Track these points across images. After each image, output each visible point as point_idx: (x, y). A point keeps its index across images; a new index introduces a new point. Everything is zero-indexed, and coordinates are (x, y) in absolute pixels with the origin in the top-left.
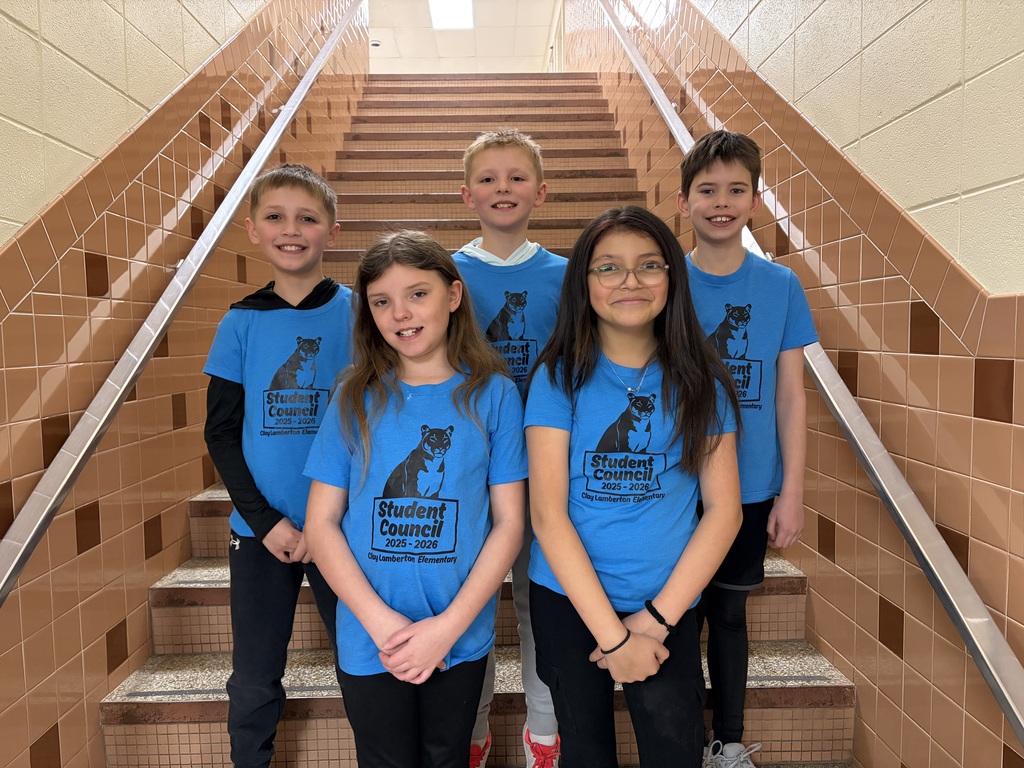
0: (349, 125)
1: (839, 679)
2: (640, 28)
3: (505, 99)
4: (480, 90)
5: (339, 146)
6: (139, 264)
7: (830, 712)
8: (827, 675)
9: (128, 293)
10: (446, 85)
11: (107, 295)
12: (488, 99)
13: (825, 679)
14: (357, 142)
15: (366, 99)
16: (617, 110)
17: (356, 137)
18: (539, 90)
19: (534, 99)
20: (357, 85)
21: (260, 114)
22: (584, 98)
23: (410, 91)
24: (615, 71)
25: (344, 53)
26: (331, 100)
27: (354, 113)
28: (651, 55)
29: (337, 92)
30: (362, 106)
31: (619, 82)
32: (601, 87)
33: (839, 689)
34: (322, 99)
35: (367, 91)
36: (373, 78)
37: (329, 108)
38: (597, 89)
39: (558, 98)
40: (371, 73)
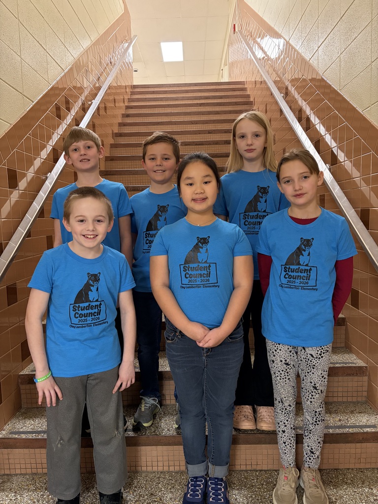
0: (124, 110)
1: (360, 363)
2: (266, 57)
3: (199, 95)
4: (187, 92)
5: (120, 120)
6: (30, 174)
7: (356, 378)
8: (355, 362)
9: (26, 188)
10: (171, 89)
11: (17, 188)
12: (191, 95)
13: (354, 363)
14: (128, 118)
15: (132, 97)
16: (254, 99)
17: (128, 116)
18: (216, 90)
19: (214, 95)
20: (127, 91)
21: (83, 104)
22: (238, 94)
23: (153, 93)
24: (253, 80)
25: (121, 74)
26: (116, 98)
27: (126, 104)
28: (271, 71)
29: (118, 94)
30: (130, 100)
31: (256, 86)
32: (246, 88)
33: (360, 368)
34: (111, 98)
35: (133, 93)
36: (135, 87)
37: (115, 102)
38: (244, 89)
39: (225, 94)
40: (134, 84)
